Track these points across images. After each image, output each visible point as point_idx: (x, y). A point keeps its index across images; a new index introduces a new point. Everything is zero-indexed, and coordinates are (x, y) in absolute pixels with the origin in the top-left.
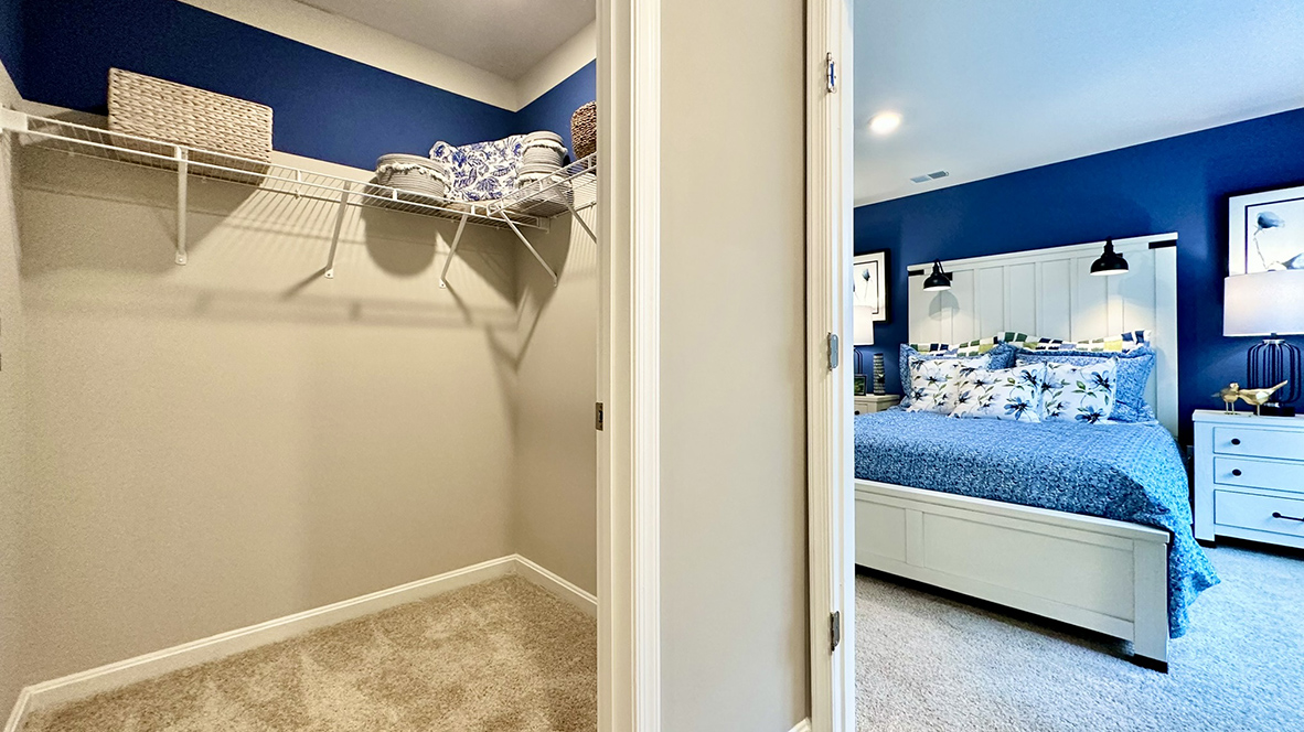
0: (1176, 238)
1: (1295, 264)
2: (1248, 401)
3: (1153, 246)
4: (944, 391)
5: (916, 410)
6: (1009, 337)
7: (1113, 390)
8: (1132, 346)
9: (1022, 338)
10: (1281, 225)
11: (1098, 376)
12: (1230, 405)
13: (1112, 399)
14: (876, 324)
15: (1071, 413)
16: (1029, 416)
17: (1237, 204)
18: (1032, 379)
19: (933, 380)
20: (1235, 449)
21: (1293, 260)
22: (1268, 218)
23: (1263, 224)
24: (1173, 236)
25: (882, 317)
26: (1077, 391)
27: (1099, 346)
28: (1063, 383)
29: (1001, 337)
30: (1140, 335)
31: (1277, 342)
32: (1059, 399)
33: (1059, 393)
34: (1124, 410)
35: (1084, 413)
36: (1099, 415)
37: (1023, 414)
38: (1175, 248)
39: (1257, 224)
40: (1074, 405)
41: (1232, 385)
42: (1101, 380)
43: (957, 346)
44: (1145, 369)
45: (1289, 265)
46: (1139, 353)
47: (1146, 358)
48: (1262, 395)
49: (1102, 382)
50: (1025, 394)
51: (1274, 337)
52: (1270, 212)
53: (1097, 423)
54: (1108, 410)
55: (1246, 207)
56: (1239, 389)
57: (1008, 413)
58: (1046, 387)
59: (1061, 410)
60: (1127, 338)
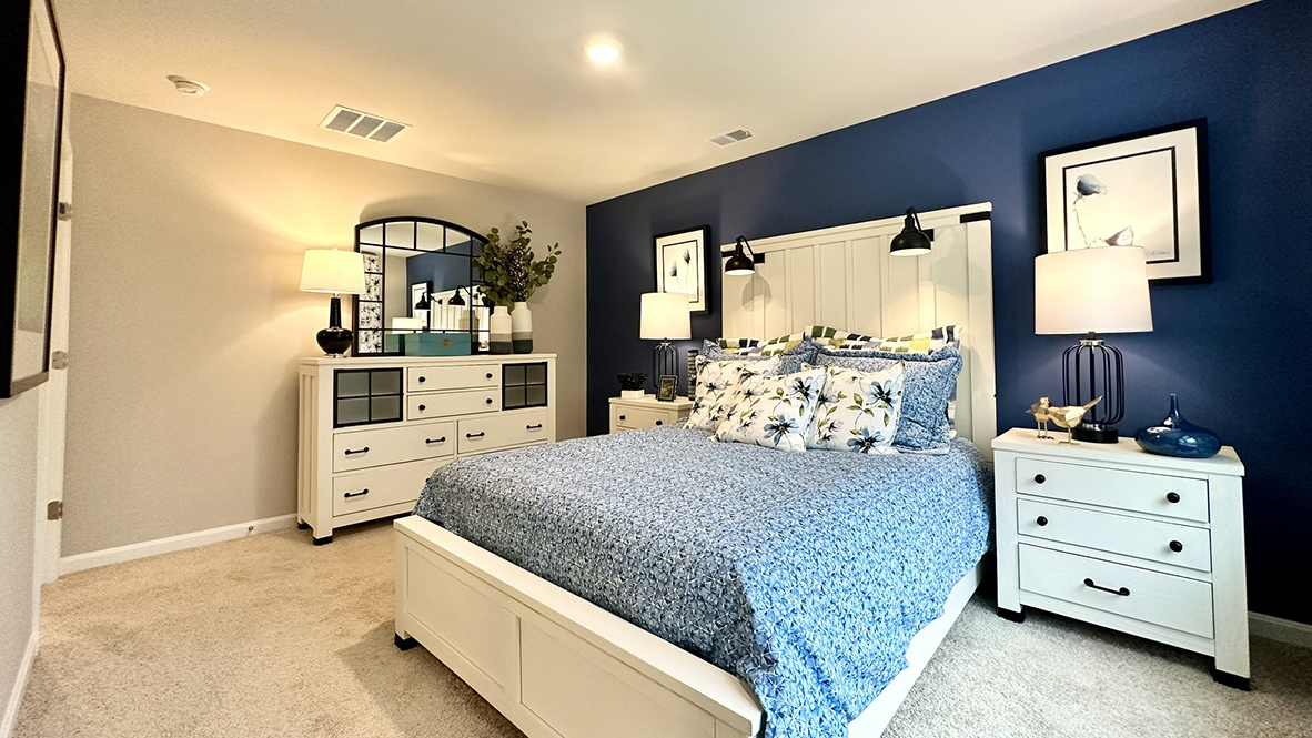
0: (990, 210)
1: (1119, 241)
2: (1057, 422)
3: (965, 219)
4: (721, 402)
5: (691, 426)
6: (817, 332)
7: (897, 406)
8: (938, 345)
9: (830, 333)
10: (1102, 191)
11: (879, 387)
12: (1042, 424)
13: (894, 418)
14: (694, 315)
15: (842, 438)
16: (793, 441)
17: (1054, 165)
18: (804, 390)
19: (712, 387)
20: (1038, 488)
21: (1116, 236)
22: (1089, 182)
23: (1084, 190)
24: (987, 207)
25: (701, 306)
26: (853, 407)
27: (905, 345)
28: (840, 396)
29: (809, 333)
30: (950, 331)
31: (1095, 343)
32: (833, 417)
33: (834, 409)
34: (915, 432)
35: (858, 437)
36: (874, 440)
37: (783, 439)
38: (988, 222)
39: (1077, 191)
40: (849, 424)
41: (1043, 400)
42: (881, 392)
43: (767, 342)
44: (945, 375)
45: (1112, 242)
46: (943, 356)
47: (949, 362)
48: (1074, 414)
49: (884, 396)
50: (790, 412)
51: (1092, 336)
52: (1091, 175)
53: (871, 451)
54: (888, 432)
55: (1064, 169)
56: (1050, 405)
57: (767, 437)
58: (823, 399)
59: (833, 433)
60: (937, 335)
